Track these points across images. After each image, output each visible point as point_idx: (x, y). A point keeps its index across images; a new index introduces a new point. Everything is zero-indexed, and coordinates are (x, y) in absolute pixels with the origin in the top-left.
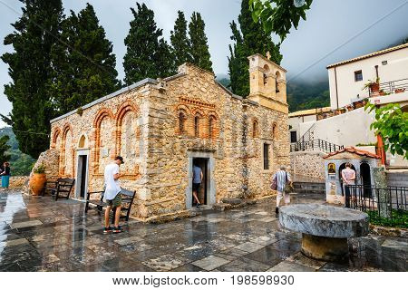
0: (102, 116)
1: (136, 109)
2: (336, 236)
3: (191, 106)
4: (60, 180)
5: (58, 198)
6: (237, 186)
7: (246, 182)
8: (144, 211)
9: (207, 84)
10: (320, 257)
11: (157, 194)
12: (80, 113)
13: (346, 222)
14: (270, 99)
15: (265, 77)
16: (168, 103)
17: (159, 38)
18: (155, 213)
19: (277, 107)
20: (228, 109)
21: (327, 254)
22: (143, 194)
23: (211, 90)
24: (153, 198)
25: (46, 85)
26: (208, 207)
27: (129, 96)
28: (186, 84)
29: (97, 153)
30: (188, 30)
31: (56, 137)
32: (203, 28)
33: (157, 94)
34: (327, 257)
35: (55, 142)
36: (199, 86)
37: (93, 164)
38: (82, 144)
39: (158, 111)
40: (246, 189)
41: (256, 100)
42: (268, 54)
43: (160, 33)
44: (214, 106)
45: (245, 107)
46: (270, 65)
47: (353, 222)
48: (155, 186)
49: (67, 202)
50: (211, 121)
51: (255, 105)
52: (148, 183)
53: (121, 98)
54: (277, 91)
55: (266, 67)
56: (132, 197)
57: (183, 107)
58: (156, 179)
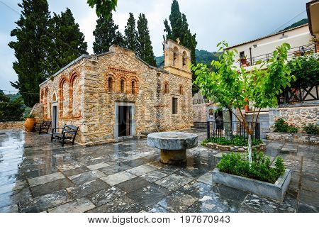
0: (63, 81)
1: (79, 75)
2: (170, 148)
3: (117, 73)
4: (44, 122)
5: (40, 133)
6: (152, 124)
7: (158, 122)
8: (83, 139)
9: (129, 59)
10: (166, 162)
11: (92, 128)
12: (52, 79)
13: (176, 140)
14: (178, 69)
15: (175, 54)
16: (100, 71)
17: (116, 31)
18: (91, 140)
19: (184, 74)
20: (146, 75)
21: (170, 160)
22: (83, 129)
23: (133, 63)
24: (89, 131)
25: (39, 62)
26: (131, 137)
27: (75, 66)
28: (113, 59)
29: (61, 104)
30: (136, 25)
31: (42, 95)
32: (146, 24)
33: (90, 65)
34: (170, 162)
35: (42, 98)
36: (124, 60)
37: (59, 111)
38: (55, 99)
39: (92, 76)
40: (158, 126)
41: (168, 69)
42: (178, 40)
43: (117, 27)
44: (135, 73)
45: (158, 74)
46: (178, 47)
47: (181, 140)
48: (90, 124)
50: (133, 82)
51: (167, 73)
52: (86, 122)
53: (72, 68)
54: (184, 64)
55: (175, 48)
56: (77, 131)
57: (112, 73)
58: (91, 119)
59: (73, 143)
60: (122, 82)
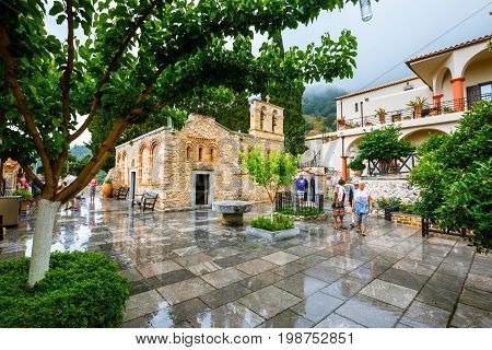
0: (143, 148)
1: (159, 145)
3: (195, 141)
4: (121, 187)
5: (118, 199)
6: (233, 193)
7: (240, 191)
8: (162, 205)
9: (208, 126)
11: (170, 196)
12: (131, 144)
14: (266, 132)
18: (169, 207)
19: (273, 137)
22: (162, 195)
23: (212, 130)
24: (168, 198)
27: (156, 136)
28: (192, 127)
29: (141, 171)
31: (119, 158)
33: (170, 135)
34: (228, 224)
35: (118, 162)
36: (203, 128)
37: (138, 177)
38: (133, 165)
40: (239, 196)
41: (254, 133)
42: (268, 97)
44: (214, 140)
45: (241, 140)
46: (267, 106)
47: (233, 206)
48: (168, 191)
49: (124, 202)
50: (212, 150)
51: (252, 137)
52: (165, 190)
53: (152, 137)
54: (274, 125)
55: (263, 108)
56: (156, 198)
57: (190, 142)
59: (152, 209)
60: (200, 149)
